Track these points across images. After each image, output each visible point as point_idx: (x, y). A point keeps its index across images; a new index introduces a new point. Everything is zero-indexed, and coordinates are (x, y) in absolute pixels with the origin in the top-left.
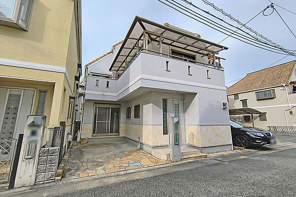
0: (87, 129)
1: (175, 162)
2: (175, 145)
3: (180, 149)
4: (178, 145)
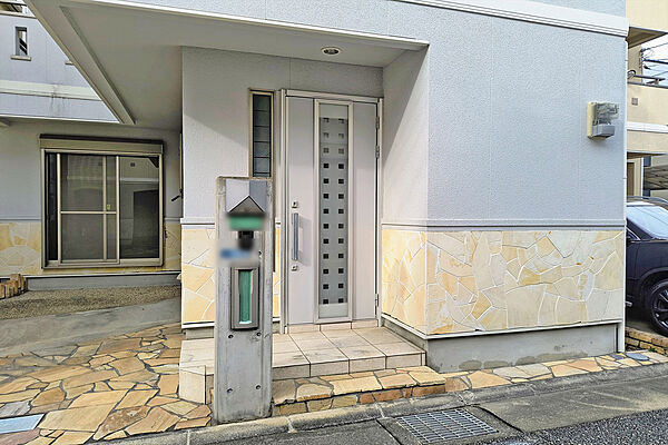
0: (19, 241)
1: (229, 422)
2: (235, 334)
3: (266, 354)
4: (254, 333)
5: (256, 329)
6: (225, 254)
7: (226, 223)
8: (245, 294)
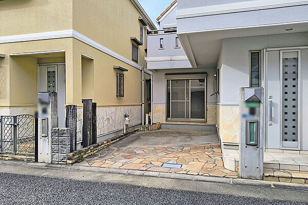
0: (159, 111)
1: (246, 179)
2: (248, 146)
3: (261, 155)
4: (255, 147)
5: (256, 145)
6: (244, 116)
7: (244, 105)
8: (252, 131)
